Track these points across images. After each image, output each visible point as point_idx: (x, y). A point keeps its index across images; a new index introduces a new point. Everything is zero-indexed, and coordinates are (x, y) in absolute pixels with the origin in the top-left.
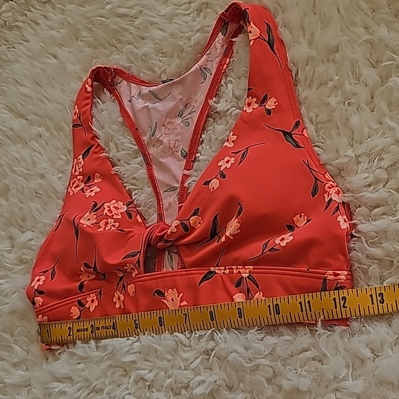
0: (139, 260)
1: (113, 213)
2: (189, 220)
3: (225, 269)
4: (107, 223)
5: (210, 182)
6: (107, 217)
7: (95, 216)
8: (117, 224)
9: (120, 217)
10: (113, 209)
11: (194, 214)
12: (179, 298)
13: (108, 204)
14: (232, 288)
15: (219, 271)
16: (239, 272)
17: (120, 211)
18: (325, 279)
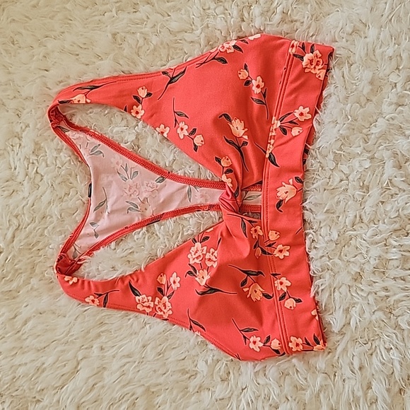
0: (249, 221)
1: (201, 254)
2: (223, 167)
3: (270, 143)
4: (210, 260)
5: (195, 145)
6: (204, 259)
7: (201, 271)
8: (212, 250)
9: (205, 248)
10: (197, 255)
11: (220, 162)
12: (286, 185)
13: (191, 260)
14: (287, 137)
15: (270, 148)
16: (275, 129)
17: (200, 248)
18: (294, 55)
